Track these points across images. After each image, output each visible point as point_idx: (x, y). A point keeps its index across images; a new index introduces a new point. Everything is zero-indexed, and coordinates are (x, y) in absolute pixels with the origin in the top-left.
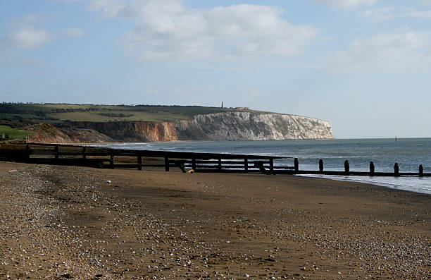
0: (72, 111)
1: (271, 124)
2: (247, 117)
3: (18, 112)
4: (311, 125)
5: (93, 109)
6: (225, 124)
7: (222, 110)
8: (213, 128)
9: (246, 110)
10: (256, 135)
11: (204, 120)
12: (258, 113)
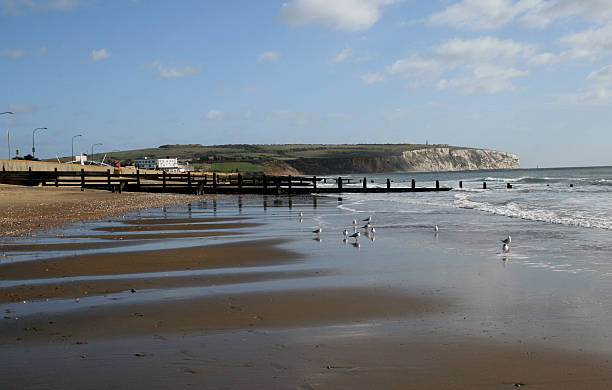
0: (305, 150)
1: (466, 157)
2: (446, 151)
3: (265, 152)
4: (501, 158)
5: (322, 148)
6: (429, 158)
7: (427, 147)
8: (418, 161)
9: (446, 146)
10: (455, 166)
11: (411, 155)
12: (456, 149)
